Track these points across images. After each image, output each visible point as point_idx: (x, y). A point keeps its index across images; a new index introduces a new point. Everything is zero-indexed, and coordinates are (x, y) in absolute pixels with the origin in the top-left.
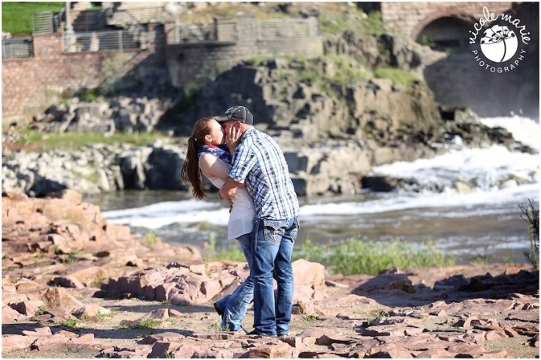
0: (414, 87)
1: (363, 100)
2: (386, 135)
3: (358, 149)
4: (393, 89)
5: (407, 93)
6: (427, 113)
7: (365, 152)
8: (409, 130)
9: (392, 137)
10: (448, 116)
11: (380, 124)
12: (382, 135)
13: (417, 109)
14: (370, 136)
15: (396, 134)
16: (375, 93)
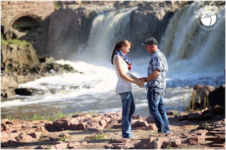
0: (27, 48)
1: (6, 55)
2: (18, 70)
3: (9, 77)
4: (18, 49)
5: (25, 50)
6: (33, 59)
7: (13, 78)
8: (28, 67)
9: (21, 71)
10: (42, 60)
11: (14, 65)
12: (16, 70)
13: (29, 58)
14: (11, 71)
15: (22, 69)
16: (11, 51)
